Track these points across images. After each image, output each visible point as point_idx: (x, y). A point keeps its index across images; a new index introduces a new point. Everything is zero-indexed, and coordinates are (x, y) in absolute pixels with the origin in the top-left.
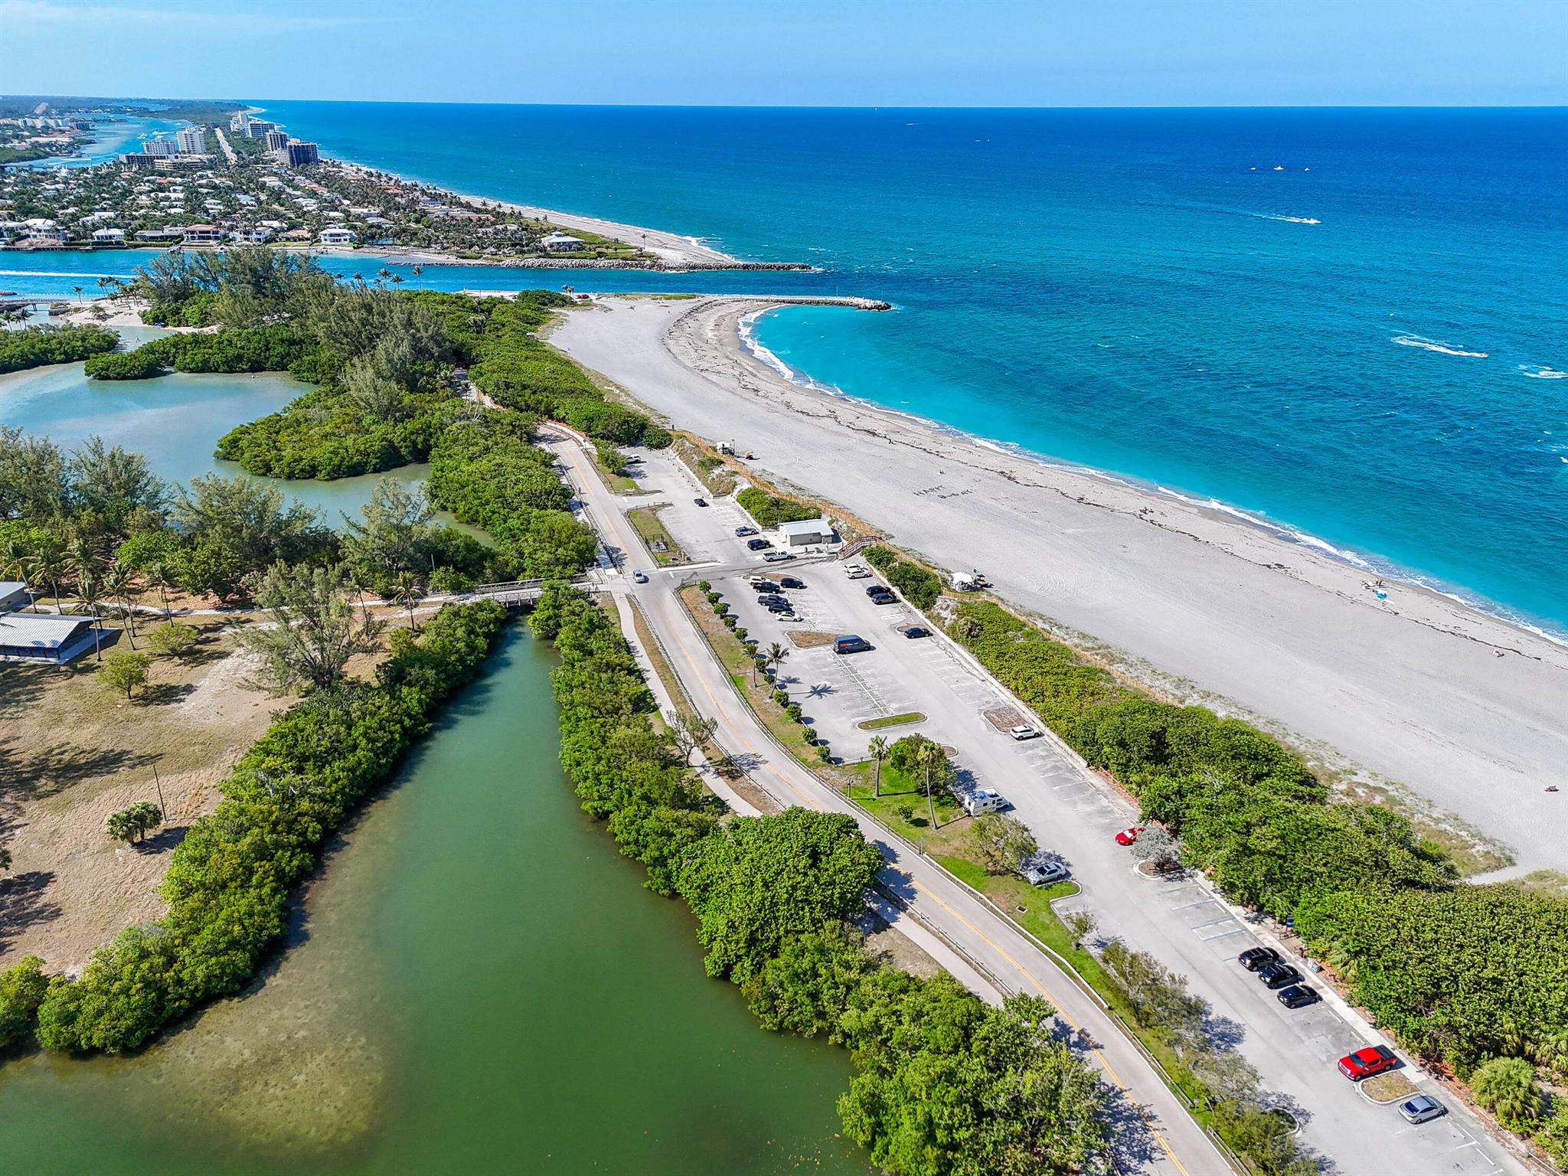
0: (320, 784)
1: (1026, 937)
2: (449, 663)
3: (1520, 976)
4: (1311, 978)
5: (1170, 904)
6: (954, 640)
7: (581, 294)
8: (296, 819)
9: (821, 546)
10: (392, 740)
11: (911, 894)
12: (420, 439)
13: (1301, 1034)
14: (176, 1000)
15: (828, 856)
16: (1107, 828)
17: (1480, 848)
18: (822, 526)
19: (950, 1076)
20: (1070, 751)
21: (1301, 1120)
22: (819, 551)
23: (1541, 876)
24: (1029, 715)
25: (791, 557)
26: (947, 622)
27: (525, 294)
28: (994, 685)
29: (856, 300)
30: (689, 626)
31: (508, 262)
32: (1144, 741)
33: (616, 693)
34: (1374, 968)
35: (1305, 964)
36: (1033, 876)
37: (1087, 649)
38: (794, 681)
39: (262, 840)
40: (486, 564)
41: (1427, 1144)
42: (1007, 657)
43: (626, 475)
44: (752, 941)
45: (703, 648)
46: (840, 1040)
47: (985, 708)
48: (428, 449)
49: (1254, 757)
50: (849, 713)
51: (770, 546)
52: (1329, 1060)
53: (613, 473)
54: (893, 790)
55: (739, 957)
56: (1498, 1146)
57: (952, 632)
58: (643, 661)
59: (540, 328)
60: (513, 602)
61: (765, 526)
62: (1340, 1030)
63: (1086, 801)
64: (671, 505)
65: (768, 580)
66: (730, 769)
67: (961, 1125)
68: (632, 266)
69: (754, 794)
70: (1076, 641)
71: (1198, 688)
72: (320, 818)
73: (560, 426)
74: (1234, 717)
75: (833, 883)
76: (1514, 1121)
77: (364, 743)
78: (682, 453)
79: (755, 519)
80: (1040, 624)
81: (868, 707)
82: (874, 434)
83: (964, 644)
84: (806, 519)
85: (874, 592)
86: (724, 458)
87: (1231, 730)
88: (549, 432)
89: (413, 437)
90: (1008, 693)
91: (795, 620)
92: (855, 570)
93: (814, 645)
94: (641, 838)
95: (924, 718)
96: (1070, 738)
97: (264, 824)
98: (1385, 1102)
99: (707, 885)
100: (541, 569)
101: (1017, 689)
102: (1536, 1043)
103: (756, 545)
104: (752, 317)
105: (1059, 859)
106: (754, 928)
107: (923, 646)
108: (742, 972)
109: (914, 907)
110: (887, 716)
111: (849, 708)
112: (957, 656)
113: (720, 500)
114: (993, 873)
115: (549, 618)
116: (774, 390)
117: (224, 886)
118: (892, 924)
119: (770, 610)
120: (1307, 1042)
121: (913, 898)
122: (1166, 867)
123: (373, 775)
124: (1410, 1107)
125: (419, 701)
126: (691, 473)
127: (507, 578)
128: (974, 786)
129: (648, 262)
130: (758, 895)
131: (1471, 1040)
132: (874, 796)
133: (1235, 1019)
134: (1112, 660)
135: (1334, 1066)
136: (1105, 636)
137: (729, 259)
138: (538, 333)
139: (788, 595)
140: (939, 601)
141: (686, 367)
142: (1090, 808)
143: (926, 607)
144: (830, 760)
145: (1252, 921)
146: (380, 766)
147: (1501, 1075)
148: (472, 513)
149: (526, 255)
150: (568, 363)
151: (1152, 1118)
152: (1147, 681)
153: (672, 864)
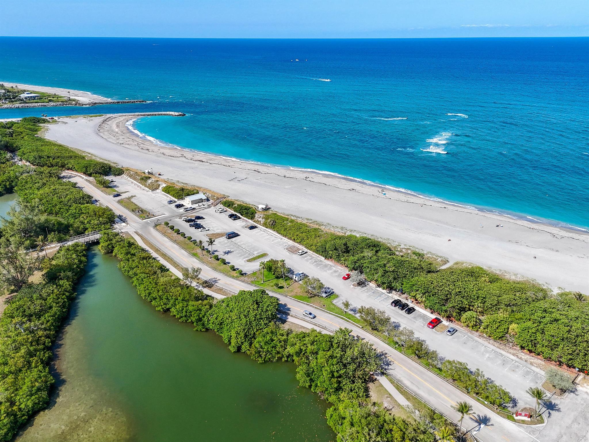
0: (42, 324)
1: (330, 313)
2: (74, 269)
3: (464, 289)
4: (411, 305)
5: (365, 294)
6: (266, 227)
7: (50, 118)
8: (38, 339)
9: (203, 203)
10: (64, 302)
11: (289, 309)
12: (8, 183)
13: (414, 320)
14: (22, 417)
15: (262, 303)
16: (339, 276)
17: (440, 259)
18: (201, 196)
19: (332, 357)
20: (318, 255)
21: (424, 343)
22: (204, 205)
23: (457, 263)
24: (300, 247)
25: (194, 209)
26: (262, 222)
27: (25, 120)
28: (285, 240)
29: (171, 113)
30: (166, 239)
31: (5, 106)
32: (343, 247)
33: (152, 267)
34: (430, 296)
35: (408, 301)
36: (324, 295)
37: (311, 223)
38: (216, 251)
39: (28, 349)
40: (70, 229)
41: (456, 340)
42: (287, 230)
43: (111, 187)
44: (246, 336)
45: (175, 246)
46: (286, 359)
47: (286, 247)
48: (12, 187)
49: (374, 246)
50: (241, 258)
51: (184, 206)
52: (424, 325)
53: (104, 187)
54: (268, 279)
55: (242, 343)
56: (472, 335)
57: (265, 225)
58: (154, 255)
59: (38, 133)
60: (88, 242)
61: (179, 199)
62: (424, 317)
63: (329, 269)
64: (135, 196)
65: (189, 218)
66: (208, 284)
67: (340, 370)
68: (66, 104)
69: (220, 291)
70: (306, 221)
71: (348, 229)
72: (47, 337)
73: (70, 172)
74: (362, 236)
75: (267, 310)
76: (474, 328)
77: (54, 305)
78: (131, 176)
79: (173, 197)
80: (293, 218)
81: (247, 255)
82: (203, 162)
83: (271, 228)
84: (193, 194)
85: (231, 216)
86: (150, 176)
87: (365, 239)
88: (66, 174)
89: (4, 183)
90: (291, 241)
91: (207, 230)
92: (221, 209)
93: (218, 238)
94: (188, 314)
95: (268, 255)
96: (317, 251)
97: (27, 344)
98: (442, 332)
99: (222, 322)
100: (95, 227)
101: (294, 239)
102: (473, 306)
103: (179, 206)
104: (131, 122)
105: (329, 288)
106: (245, 332)
107: (256, 231)
108: (245, 347)
109: (291, 313)
110: (255, 256)
111: (240, 256)
112: (269, 233)
113: (155, 192)
114: (311, 297)
115: (109, 245)
116: (156, 149)
117: (20, 370)
118: (287, 320)
119: (196, 228)
120: (417, 322)
121: (290, 311)
122: (361, 284)
123: (62, 317)
124: (449, 331)
125: (69, 285)
126: (138, 183)
127: (80, 233)
128: (293, 272)
129: (74, 103)
130: (244, 321)
131: (459, 309)
132: (262, 282)
133: (397, 321)
134: (320, 225)
135: (426, 326)
136: (314, 218)
137: (109, 100)
138: (39, 134)
139: (199, 222)
140: (256, 215)
141: (113, 143)
142: (331, 271)
143: (252, 218)
144: (242, 274)
145: (389, 293)
146: (63, 312)
147: (469, 316)
148: (49, 210)
149: (14, 103)
150: (60, 146)
151: (386, 354)
152: (332, 230)
153: (205, 319)
